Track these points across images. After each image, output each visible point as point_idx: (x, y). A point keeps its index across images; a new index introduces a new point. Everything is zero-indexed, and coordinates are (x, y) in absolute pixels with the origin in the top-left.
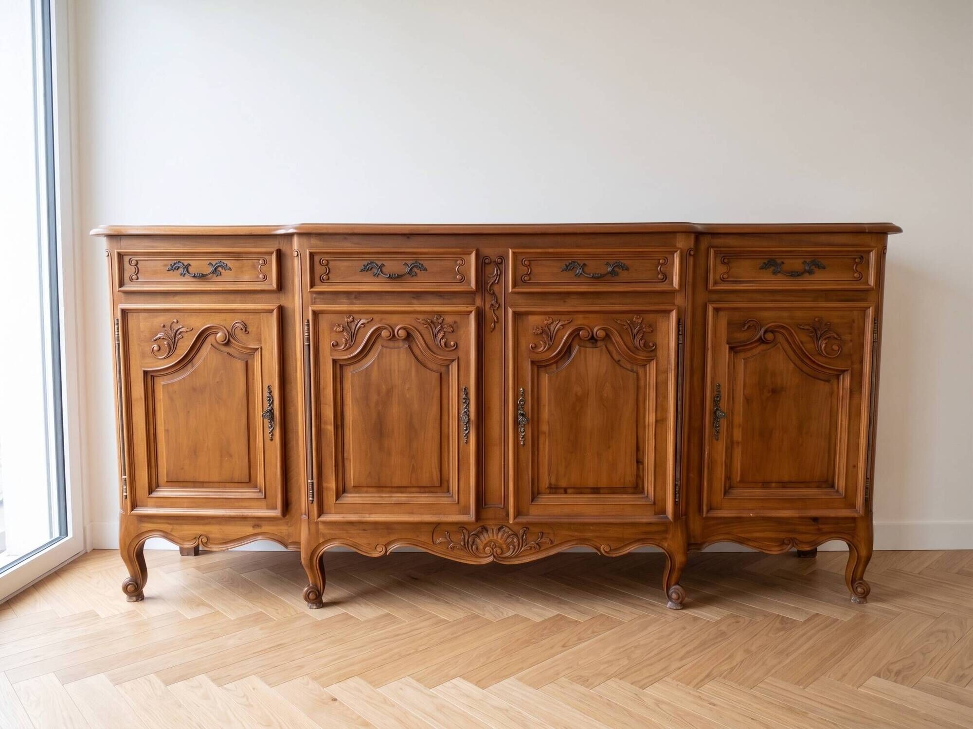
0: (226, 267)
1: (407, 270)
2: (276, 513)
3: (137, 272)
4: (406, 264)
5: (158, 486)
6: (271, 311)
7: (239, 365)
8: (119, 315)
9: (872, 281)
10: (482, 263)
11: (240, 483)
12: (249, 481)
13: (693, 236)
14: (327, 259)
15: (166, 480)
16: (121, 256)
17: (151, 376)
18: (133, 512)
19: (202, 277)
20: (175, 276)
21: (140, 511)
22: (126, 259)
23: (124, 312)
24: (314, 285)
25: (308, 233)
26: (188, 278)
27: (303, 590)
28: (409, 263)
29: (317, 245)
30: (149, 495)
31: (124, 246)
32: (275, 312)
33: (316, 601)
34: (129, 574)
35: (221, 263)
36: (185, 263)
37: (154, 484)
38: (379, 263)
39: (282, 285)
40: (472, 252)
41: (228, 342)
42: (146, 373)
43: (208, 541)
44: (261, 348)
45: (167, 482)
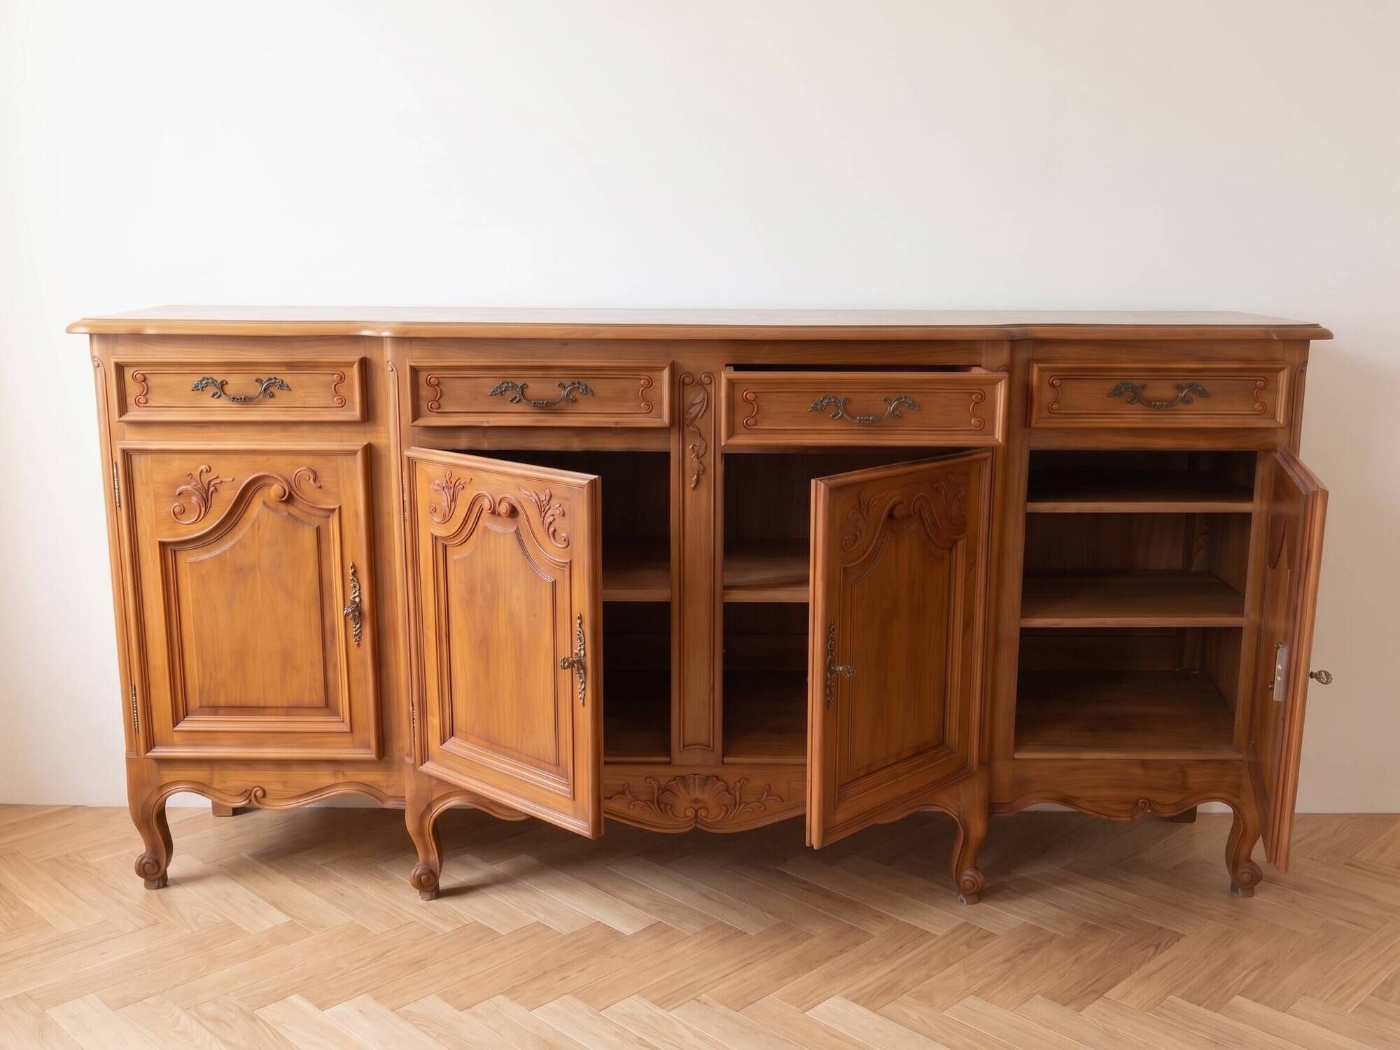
0: (282, 386)
1: (564, 393)
2: (370, 754)
3: (146, 392)
4: (562, 386)
5: (186, 714)
6: (354, 453)
7: (308, 538)
8: (118, 458)
9: (1281, 418)
10: (678, 385)
11: (312, 709)
12: (328, 705)
13: (1007, 347)
14: (437, 376)
15: (198, 705)
16: (120, 368)
17: (171, 550)
18: (148, 754)
19: (244, 401)
20: (207, 399)
21: (159, 752)
22: (128, 374)
23: (127, 455)
24: (419, 417)
25: (406, 339)
26: (222, 402)
27: (411, 872)
28: (567, 382)
29: (418, 357)
30: (174, 727)
31: (125, 353)
32: (359, 456)
33: (430, 887)
34: (144, 846)
35: (275, 379)
36: (219, 378)
37: (180, 711)
38: (520, 383)
39: (369, 414)
40: (662, 369)
41: (289, 499)
42: (163, 545)
43: (264, 795)
44: (340, 507)
45: (201, 707)
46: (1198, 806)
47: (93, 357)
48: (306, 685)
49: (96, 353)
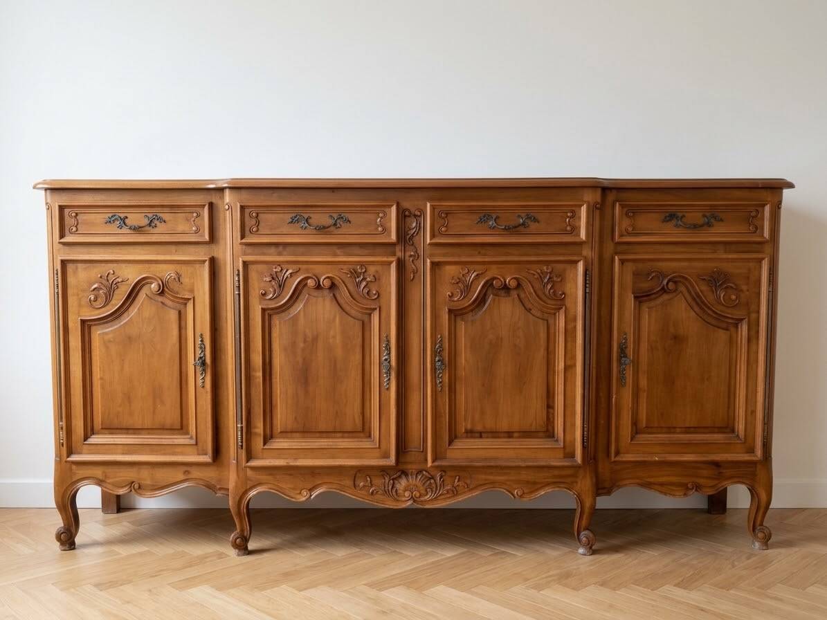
0: (160, 219)
1: (332, 222)
2: (207, 458)
5: (92, 433)
6: (204, 261)
7: (173, 315)
8: (58, 267)
9: (766, 234)
10: (403, 216)
11: (172, 430)
12: (182, 428)
13: (599, 192)
14: (257, 212)
15: (101, 427)
16: (62, 209)
17: (88, 325)
18: (68, 459)
19: (138, 229)
20: (113, 228)
21: (74, 458)
22: (67, 212)
23: (64, 263)
24: (245, 237)
25: (237, 187)
26: (125, 230)
27: (231, 537)
28: (334, 215)
29: (247, 198)
30: (85, 441)
31: (65, 199)
32: (207, 263)
33: (242, 548)
34: (61, 521)
35: (156, 216)
36: (122, 216)
37: (89, 431)
38: (306, 216)
39: (213, 238)
40: (392, 206)
41: (162, 293)
42: (83, 322)
43: (139, 487)
44: (194, 298)
45: (102, 429)
46: (728, 488)
47: (47, 203)
48: (169, 413)
49: (49, 201)
